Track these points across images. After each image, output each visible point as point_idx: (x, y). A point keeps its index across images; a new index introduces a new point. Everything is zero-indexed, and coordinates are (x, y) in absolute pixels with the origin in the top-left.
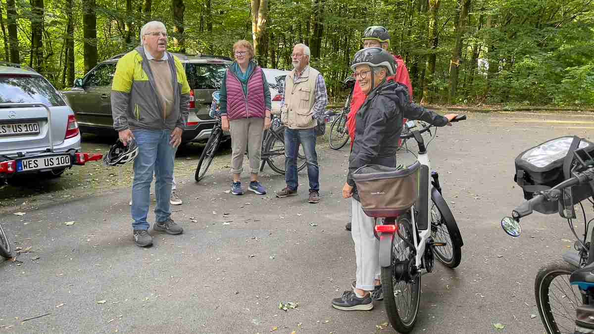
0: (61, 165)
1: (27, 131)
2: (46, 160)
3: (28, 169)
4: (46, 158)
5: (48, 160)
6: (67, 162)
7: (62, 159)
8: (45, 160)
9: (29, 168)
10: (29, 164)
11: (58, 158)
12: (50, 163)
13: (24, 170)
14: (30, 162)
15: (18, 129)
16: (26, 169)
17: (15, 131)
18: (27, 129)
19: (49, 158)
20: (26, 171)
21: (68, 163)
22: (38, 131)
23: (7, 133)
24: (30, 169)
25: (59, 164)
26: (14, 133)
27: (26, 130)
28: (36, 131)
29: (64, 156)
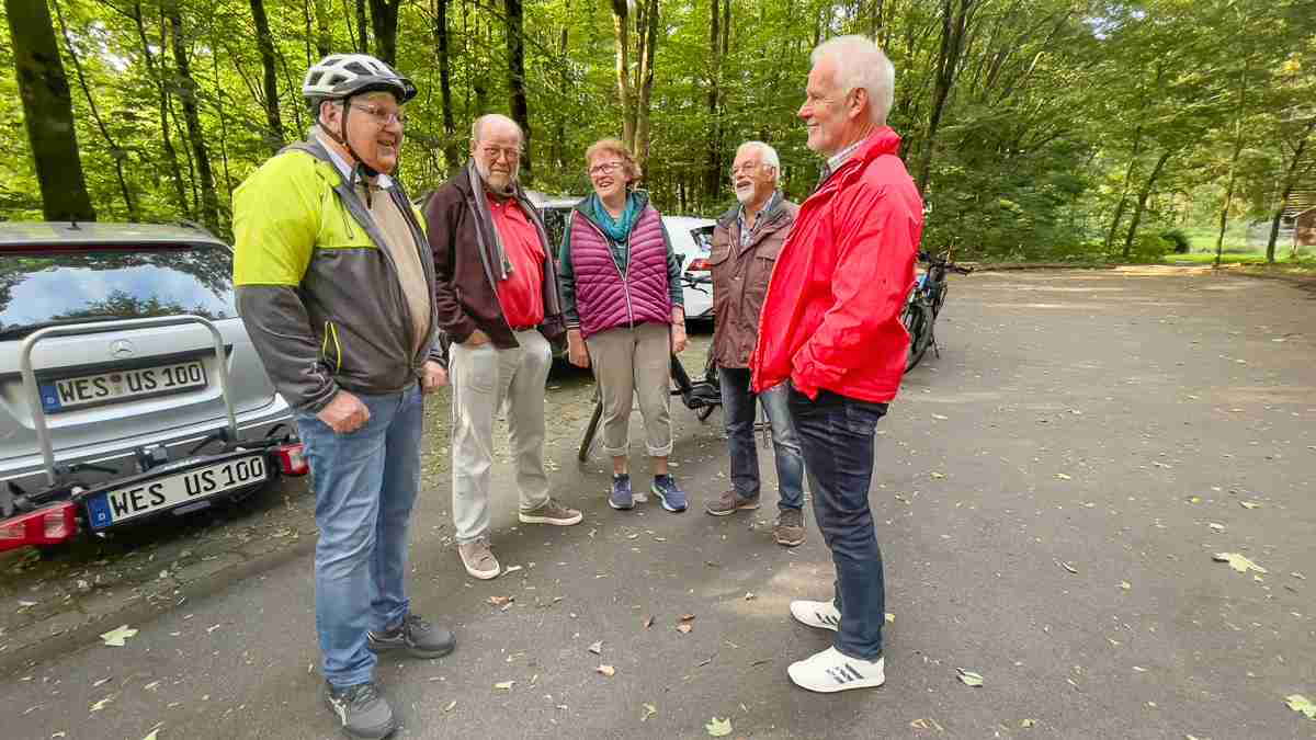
0: (239, 484)
1: (172, 383)
2: (192, 480)
3: (132, 513)
4: (191, 475)
5: (196, 476)
6: (257, 472)
7: (242, 468)
8: (187, 479)
9: (136, 509)
10: (134, 500)
11: (228, 468)
12: (203, 484)
13: (115, 518)
14: (136, 495)
15: (144, 383)
16: (124, 516)
17: (136, 386)
18: (171, 380)
19: (199, 472)
20: (123, 521)
21: (260, 474)
22: (202, 381)
23: (110, 396)
24: (139, 513)
25: (232, 482)
26: (133, 394)
27: (168, 382)
28: (198, 383)
29: (248, 461)
